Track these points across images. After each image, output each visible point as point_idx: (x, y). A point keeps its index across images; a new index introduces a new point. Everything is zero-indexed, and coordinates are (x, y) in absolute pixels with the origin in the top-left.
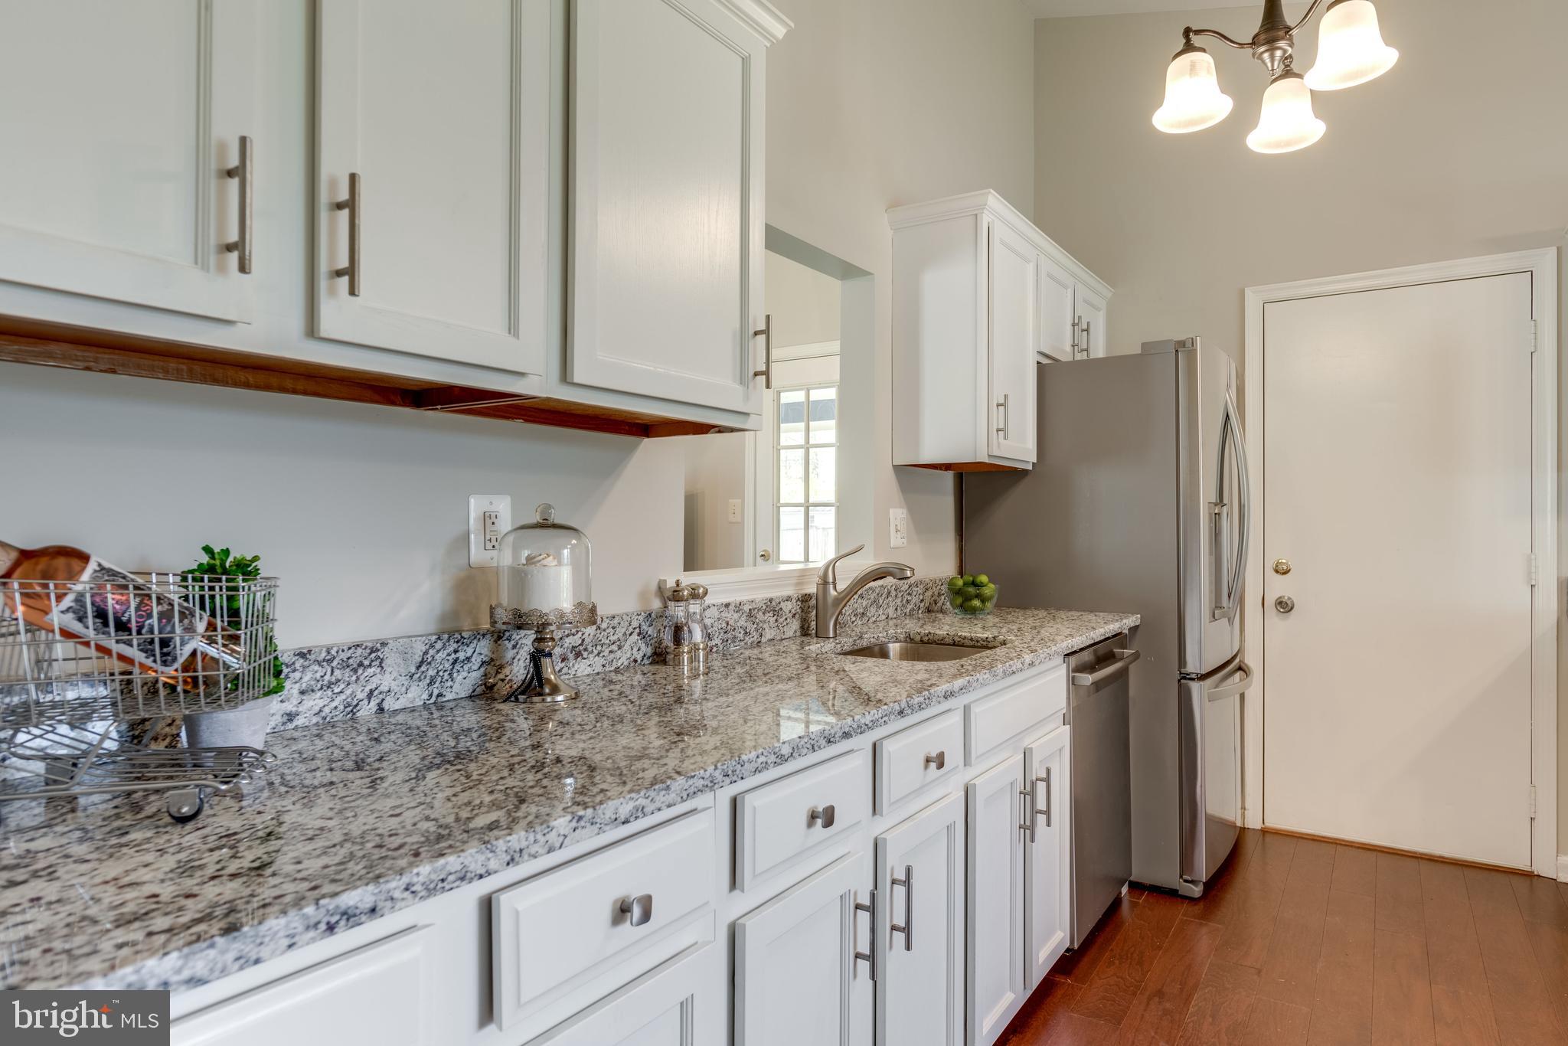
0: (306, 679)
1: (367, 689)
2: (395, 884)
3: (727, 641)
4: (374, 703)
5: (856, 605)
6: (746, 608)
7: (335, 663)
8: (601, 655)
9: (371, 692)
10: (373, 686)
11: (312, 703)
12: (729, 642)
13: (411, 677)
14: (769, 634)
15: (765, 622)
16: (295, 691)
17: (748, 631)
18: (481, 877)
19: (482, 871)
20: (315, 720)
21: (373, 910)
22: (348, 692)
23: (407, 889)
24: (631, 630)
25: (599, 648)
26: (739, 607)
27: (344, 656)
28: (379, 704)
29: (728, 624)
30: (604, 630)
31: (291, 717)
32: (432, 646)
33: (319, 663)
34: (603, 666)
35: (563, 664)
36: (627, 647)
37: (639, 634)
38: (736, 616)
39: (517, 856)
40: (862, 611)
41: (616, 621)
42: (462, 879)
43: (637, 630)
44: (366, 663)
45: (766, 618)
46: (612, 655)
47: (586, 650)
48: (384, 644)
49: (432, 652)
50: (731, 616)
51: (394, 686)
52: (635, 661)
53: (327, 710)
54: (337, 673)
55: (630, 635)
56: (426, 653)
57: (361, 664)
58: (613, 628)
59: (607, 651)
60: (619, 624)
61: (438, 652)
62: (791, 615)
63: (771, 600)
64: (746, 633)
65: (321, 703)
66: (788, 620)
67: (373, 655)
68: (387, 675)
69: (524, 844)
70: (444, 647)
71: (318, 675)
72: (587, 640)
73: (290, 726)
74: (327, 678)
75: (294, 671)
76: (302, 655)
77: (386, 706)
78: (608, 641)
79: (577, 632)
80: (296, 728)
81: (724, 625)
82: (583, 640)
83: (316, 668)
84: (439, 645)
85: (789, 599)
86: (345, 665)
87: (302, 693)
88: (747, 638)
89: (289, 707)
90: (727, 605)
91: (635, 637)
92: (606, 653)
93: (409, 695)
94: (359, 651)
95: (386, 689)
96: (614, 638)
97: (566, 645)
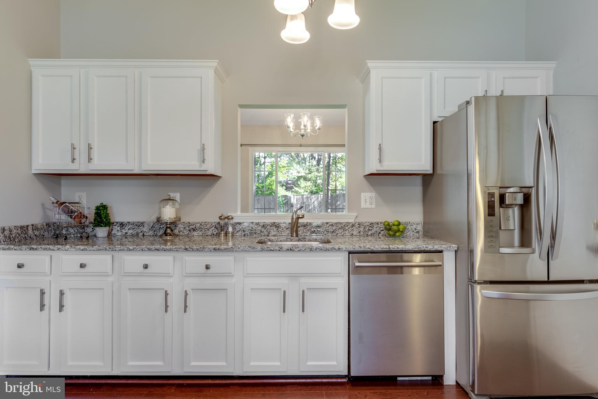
0: (129, 227)
1: (141, 231)
2: (39, 247)
3: (252, 233)
4: (142, 233)
5: (328, 228)
6: (262, 224)
7: (134, 225)
8: (202, 231)
9: (142, 231)
10: (142, 230)
11: (130, 231)
12: (253, 233)
13: (150, 229)
14: (273, 233)
15: (271, 229)
16: (127, 229)
17: (262, 231)
18: (53, 250)
19: (53, 249)
20: (131, 235)
21: (36, 249)
22: (137, 230)
23: (41, 248)
24: (212, 226)
25: (201, 229)
26: (257, 224)
27: (136, 224)
28: (143, 234)
29: (252, 228)
30: (203, 225)
31: (126, 233)
32: (155, 224)
33: (131, 224)
34: (202, 234)
35: (189, 232)
36: (211, 230)
37: (215, 228)
38: (256, 226)
39: (59, 249)
40: (332, 230)
41: (207, 223)
42: (50, 249)
43: (215, 226)
44: (141, 225)
45: (271, 228)
46: (205, 232)
47: (196, 229)
48: (144, 222)
49: (154, 225)
50: (255, 227)
51: (146, 231)
52: (214, 234)
53: (133, 233)
54: (135, 226)
55: (212, 227)
56: (153, 225)
57: (139, 226)
58: (206, 225)
59: (204, 231)
60: (208, 224)
61: (156, 225)
62: (285, 228)
63: (274, 223)
64: (261, 232)
65: (132, 232)
66: (284, 230)
67: (142, 224)
68: (145, 228)
69: (60, 247)
70: (157, 224)
71: (131, 227)
72: (197, 227)
73: (126, 235)
74: (133, 227)
75: (127, 225)
76: (128, 222)
77: (145, 234)
78: (204, 228)
79: (194, 225)
80: (127, 235)
81: (251, 228)
82: (196, 227)
83: (131, 225)
84: (156, 224)
85: (284, 223)
86: (136, 225)
87: (128, 229)
88: (262, 233)
89: (126, 231)
90: (252, 223)
91: (213, 228)
92: (203, 231)
93: (150, 233)
94: (139, 223)
95: (145, 231)
96: (207, 227)
97: (190, 228)
